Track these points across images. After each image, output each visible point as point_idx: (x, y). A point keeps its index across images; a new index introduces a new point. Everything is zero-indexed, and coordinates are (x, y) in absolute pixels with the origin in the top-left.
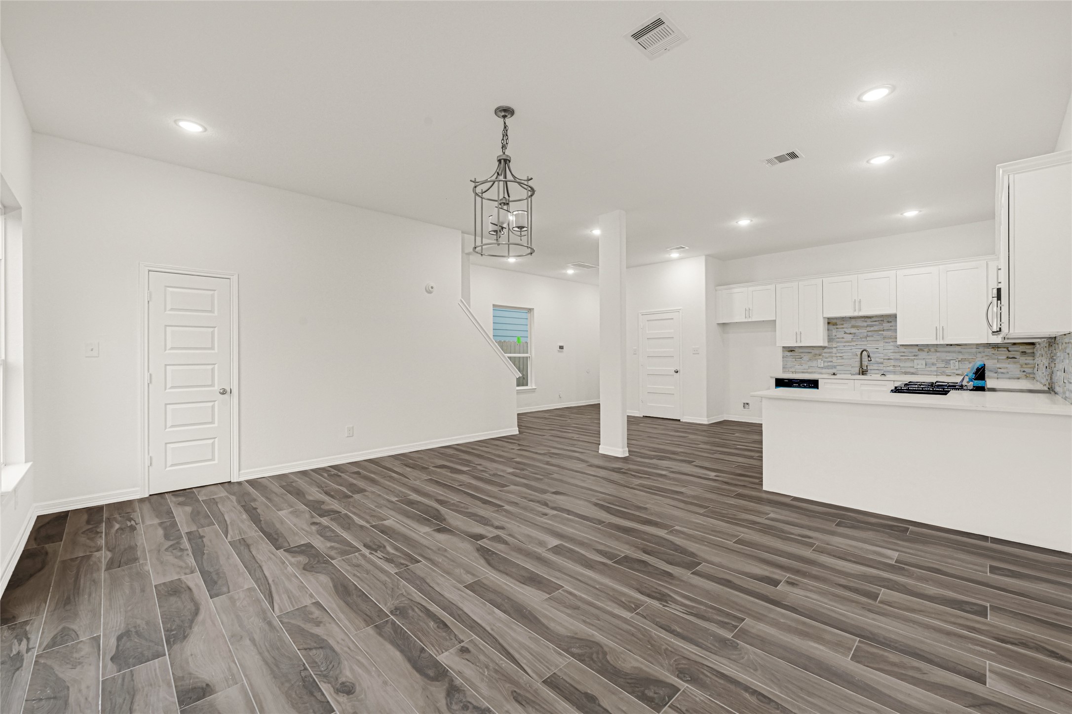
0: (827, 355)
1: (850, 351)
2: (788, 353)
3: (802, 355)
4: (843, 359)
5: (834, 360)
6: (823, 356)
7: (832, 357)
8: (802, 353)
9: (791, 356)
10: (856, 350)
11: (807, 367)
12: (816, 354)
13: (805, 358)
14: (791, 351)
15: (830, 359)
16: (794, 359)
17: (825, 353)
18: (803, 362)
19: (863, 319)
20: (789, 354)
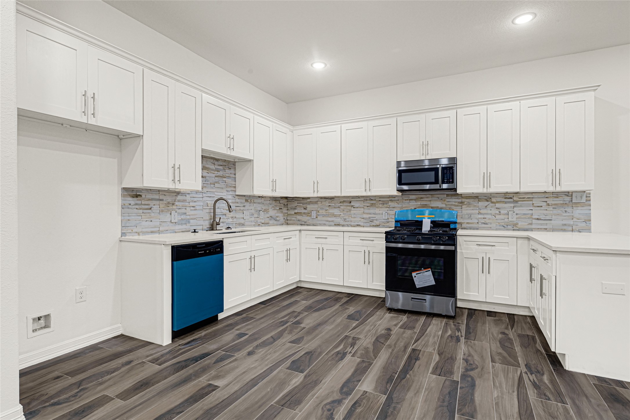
0: (180, 204)
1: (201, 199)
2: (131, 199)
3: (151, 203)
4: (196, 210)
5: (189, 211)
6: (177, 206)
7: (185, 207)
8: (152, 199)
9: (136, 204)
10: (208, 199)
11: (158, 224)
12: (169, 203)
13: (156, 208)
14: (137, 196)
15: (183, 211)
16: (141, 211)
17: (179, 201)
18: (153, 214)
19: (212, 161)
20: (133, 201)
